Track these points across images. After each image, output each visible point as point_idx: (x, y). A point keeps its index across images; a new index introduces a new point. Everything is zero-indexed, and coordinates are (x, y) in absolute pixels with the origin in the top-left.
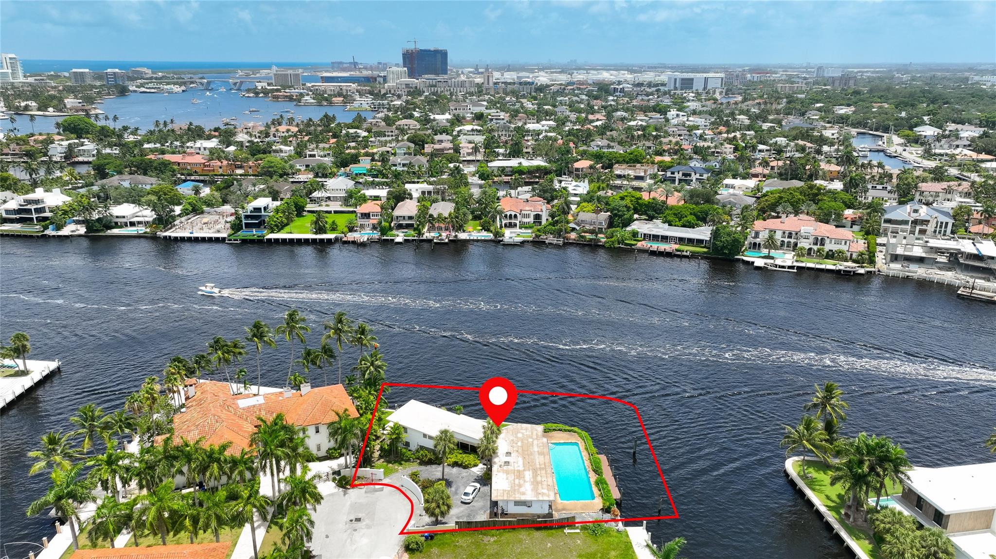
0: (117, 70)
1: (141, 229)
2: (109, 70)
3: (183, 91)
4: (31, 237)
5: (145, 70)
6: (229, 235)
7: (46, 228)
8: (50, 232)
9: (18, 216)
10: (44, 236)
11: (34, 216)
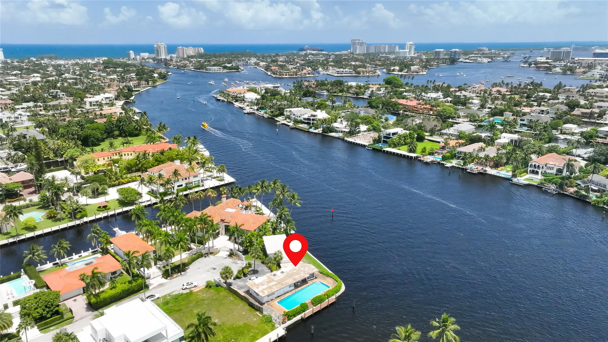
0: (457, 50)
1: (341, 135)
2: (453, 50)
3: (489, 62)
4: (303, 130)
5: (485, 48)
6: (369, 145)
7: (311, 128)
8: (312, 130)
9: (306, 121)
10: (308, 131)
11: (311, 122)
